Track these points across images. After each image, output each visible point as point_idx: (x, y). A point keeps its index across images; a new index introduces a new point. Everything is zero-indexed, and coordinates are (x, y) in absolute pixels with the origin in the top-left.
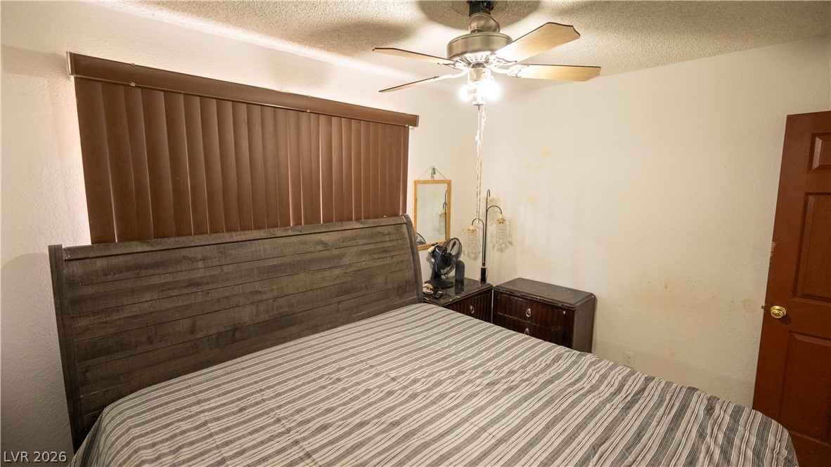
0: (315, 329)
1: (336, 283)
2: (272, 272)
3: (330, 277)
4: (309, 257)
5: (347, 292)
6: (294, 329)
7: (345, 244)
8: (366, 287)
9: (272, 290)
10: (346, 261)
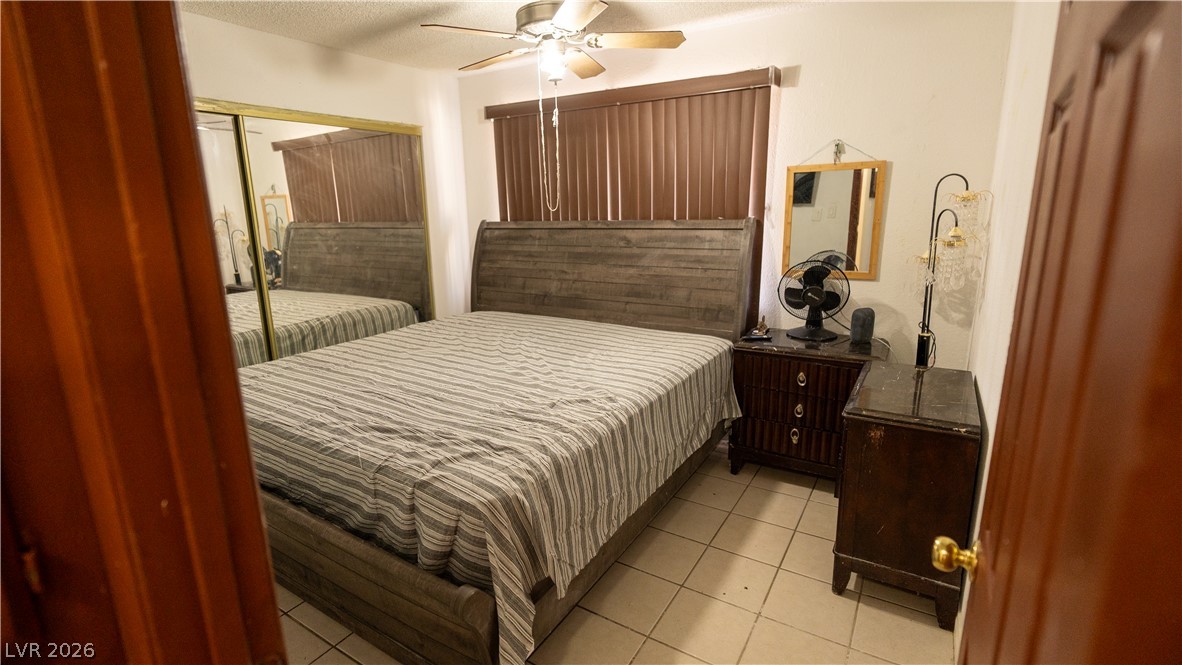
0: (599, 319)
1: (628, 282)
2: (578, 258)
3: (625, 274)
4: (609, 251)
5: (638, 295)
6: (584, 312)
7: (649, 244)
8: (661, 297)
9: (574, 273)
10: (645, 262)
